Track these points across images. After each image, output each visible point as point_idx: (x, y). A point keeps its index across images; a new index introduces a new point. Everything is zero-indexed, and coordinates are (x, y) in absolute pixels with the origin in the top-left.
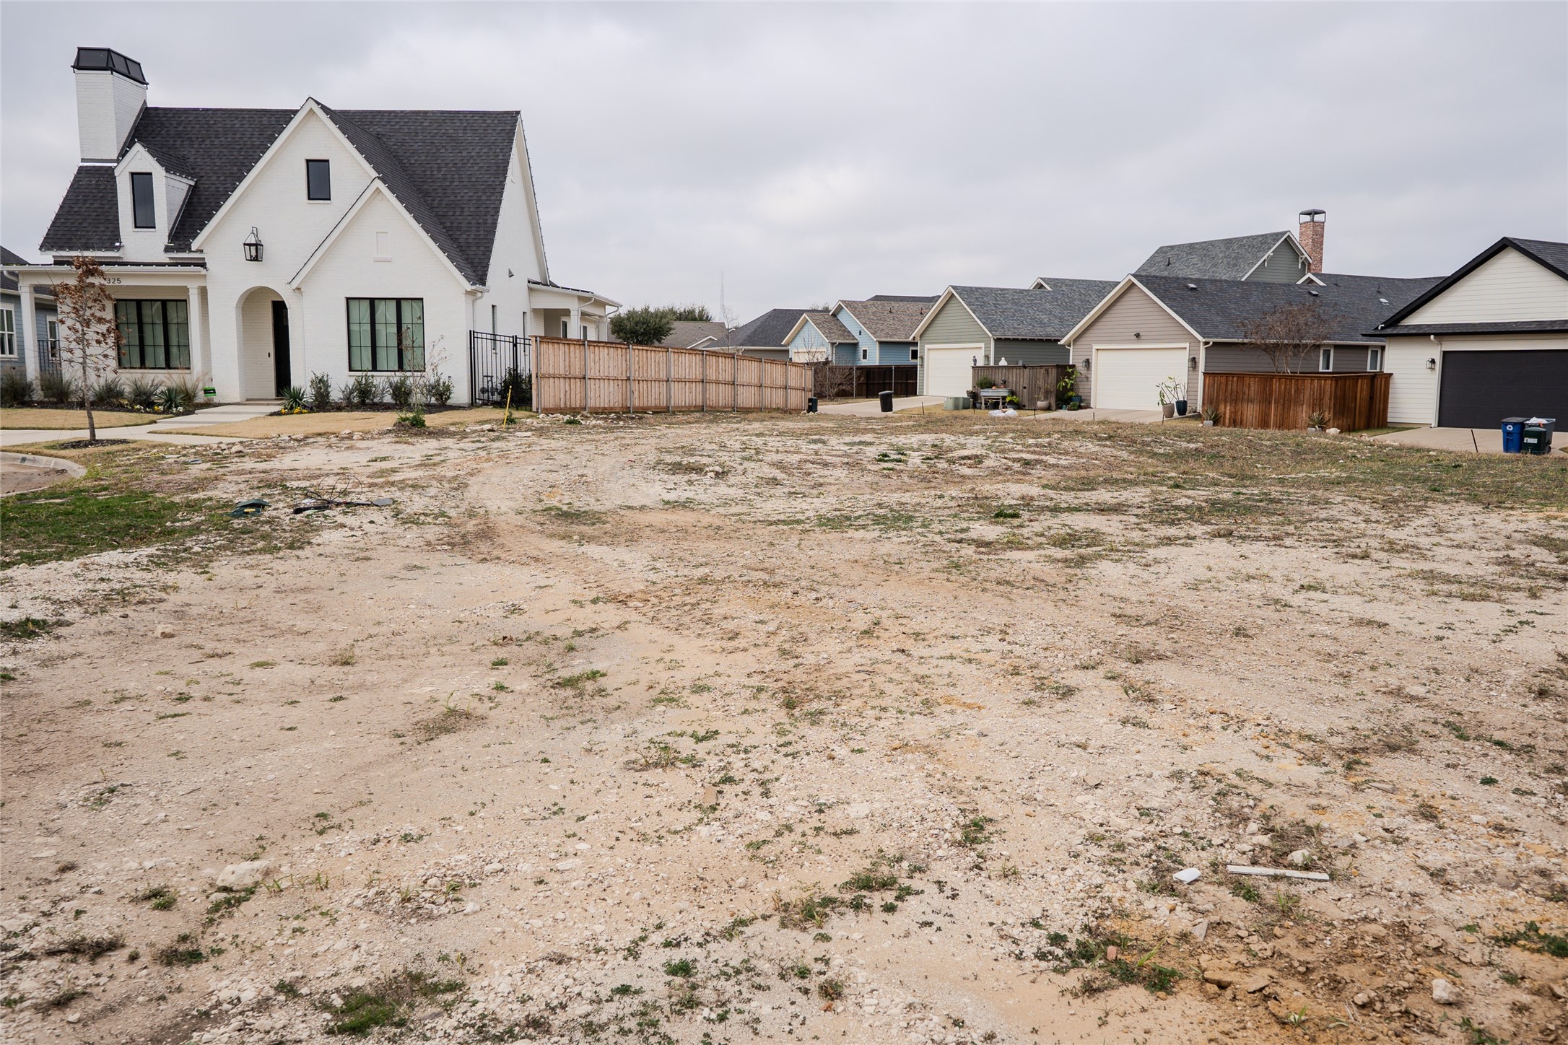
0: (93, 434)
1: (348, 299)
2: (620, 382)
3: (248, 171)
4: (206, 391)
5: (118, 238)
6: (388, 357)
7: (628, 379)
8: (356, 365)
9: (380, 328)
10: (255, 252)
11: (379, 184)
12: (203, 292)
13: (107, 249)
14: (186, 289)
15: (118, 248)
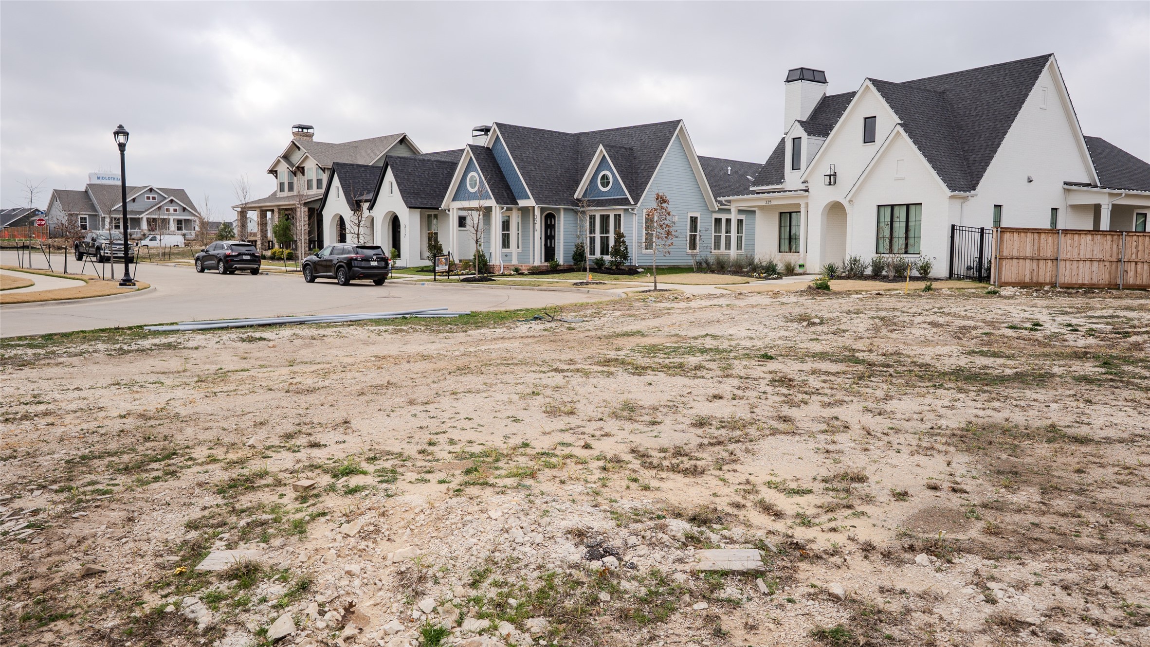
0: (655, 286)
1: (879, 206)
2: (1107, 264)
3: (831, 130)
4: (800, 266)
5: (783, 177)
6: (899, 243)
7: (1119, 261)
8: (881, 250)
9: (896, 225)
10: (832, 179)
11: (899, 128)
12: (807, 204)
13: (778, 184)
14: (799, 205)
15: (782, 183)
